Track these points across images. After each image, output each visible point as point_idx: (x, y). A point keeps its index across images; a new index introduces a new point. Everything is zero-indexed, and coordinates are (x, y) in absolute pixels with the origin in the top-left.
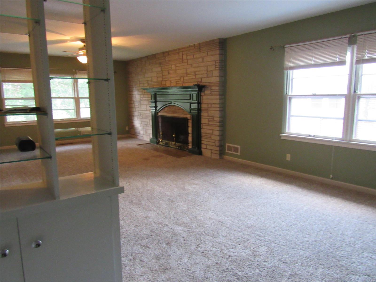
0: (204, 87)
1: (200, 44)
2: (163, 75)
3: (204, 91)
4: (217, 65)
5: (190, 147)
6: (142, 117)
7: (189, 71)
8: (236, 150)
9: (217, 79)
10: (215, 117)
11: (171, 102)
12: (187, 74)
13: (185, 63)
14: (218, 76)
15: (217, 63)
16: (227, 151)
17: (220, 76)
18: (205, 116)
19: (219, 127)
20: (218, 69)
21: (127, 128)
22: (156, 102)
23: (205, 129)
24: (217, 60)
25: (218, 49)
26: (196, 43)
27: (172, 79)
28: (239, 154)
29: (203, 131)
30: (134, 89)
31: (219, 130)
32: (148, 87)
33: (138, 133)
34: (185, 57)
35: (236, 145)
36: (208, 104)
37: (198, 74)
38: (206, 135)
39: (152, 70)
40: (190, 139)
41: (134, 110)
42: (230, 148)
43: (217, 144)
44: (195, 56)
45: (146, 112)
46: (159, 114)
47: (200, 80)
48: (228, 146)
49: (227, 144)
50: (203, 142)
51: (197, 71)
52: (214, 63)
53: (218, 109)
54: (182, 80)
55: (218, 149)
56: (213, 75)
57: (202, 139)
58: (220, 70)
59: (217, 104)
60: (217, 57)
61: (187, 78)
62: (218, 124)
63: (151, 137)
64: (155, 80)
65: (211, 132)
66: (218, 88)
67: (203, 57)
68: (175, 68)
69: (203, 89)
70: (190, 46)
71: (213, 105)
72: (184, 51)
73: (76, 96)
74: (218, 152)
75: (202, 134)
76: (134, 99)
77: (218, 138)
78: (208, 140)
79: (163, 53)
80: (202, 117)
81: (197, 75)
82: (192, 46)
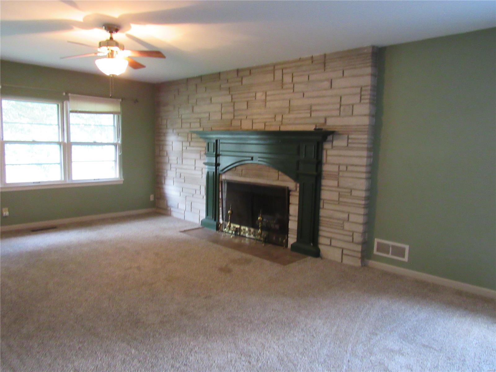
0: (332, 133)
1: (325, 56)
2: (234, 111)
3: (332, 142)
4: (365, 95)
5: (292, 239)
6: (183, 179)
7: (294, 103)
8: (400, 252)
9: (366, 121)
10: (355, 189)
11: (252, 159)
12: (290, 109)
13: (287, 89)
14: (365, 115)
15: (366, 90)
16: (375, 252)
17: (372, 116)
18: (331, 187)
19: (364, 208)
20: (367, 101)
21: (152, 198)
22: (217, 156)
23: (328, 209)
24: (367, 86)
25: (368, 64)
26: (316, 54)
27: (255, 117)
28: (406, 259)
29: (322, 213)
30: (170, 131)
31: (364, 215)
32: (201, 130)
33: (173, 207)
34: (287, 79)
35: (399, 242)
36: (339, 165)
37: (316, 111)
38: (331, 220)
39: (211, 100)
40: (293, 225)
41: (168, 167)
42: (383, 248)
43: (358, 238)
44: (312, 77)
45: (193, 172)
46: (223, 177)
47: (322, 121)
48: (378, 243)
49: (376, 240)
50: (321, 233)
51: (315, 105)
52: (358, 90)
53: (364, 176)
54: (279, 118)
55: (359, 248)
56: (355, 113)
57: (321, 228)
58: (370, 103)
59: (363, 166)
60: (367, 81)
61: (291, 116)
62: (363, 202)
63: (203, 215)
64: (217, 117)
65: (345, 216)
66: (366, 136)
67: (331, 80)
68: (264, 97)
69: (330, 138)
70: (300, 60)
71: (350, 168)
72: (286, 68)
73: (66, 141)
74: (359, 255)
75: (321, 218)
76: (169, 148)
77: (360, 229)
78: (336, 231)
79: (238, 71)
80: (323, 188)
81: (314, 111)
82: (306, 59)
